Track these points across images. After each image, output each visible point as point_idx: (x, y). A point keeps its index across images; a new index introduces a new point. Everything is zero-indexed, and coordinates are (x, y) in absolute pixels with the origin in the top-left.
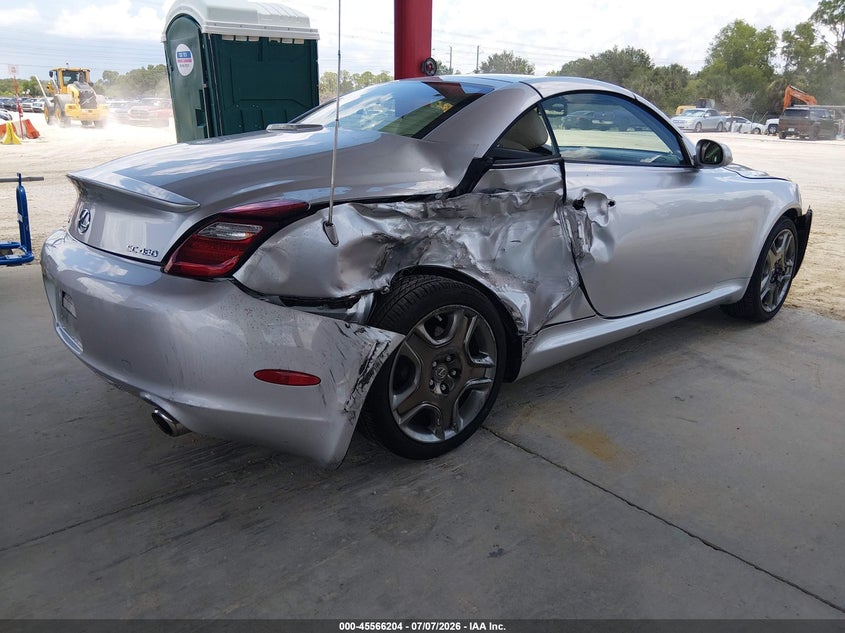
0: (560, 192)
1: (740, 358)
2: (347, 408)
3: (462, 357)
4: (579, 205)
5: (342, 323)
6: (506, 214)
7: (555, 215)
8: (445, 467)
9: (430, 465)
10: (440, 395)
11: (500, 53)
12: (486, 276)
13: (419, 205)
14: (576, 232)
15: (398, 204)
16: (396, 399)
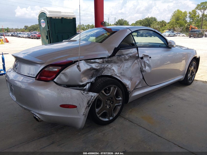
0: (137, 55)
1: (184, 95)
2: (84, 113)
3: (114, 98)
4: (142, 58)
5: (82, 92)
6: (124, 61)
7: (136, 61)
8: (111, 127)
9: (106, 127)
10: (108, 108)
11: (120, 19)
12: (119, 77)
13: (101, 60)
14: (141, 65)
15: (96, 60)
16: (97, 110)
